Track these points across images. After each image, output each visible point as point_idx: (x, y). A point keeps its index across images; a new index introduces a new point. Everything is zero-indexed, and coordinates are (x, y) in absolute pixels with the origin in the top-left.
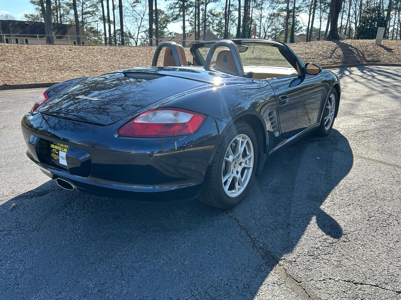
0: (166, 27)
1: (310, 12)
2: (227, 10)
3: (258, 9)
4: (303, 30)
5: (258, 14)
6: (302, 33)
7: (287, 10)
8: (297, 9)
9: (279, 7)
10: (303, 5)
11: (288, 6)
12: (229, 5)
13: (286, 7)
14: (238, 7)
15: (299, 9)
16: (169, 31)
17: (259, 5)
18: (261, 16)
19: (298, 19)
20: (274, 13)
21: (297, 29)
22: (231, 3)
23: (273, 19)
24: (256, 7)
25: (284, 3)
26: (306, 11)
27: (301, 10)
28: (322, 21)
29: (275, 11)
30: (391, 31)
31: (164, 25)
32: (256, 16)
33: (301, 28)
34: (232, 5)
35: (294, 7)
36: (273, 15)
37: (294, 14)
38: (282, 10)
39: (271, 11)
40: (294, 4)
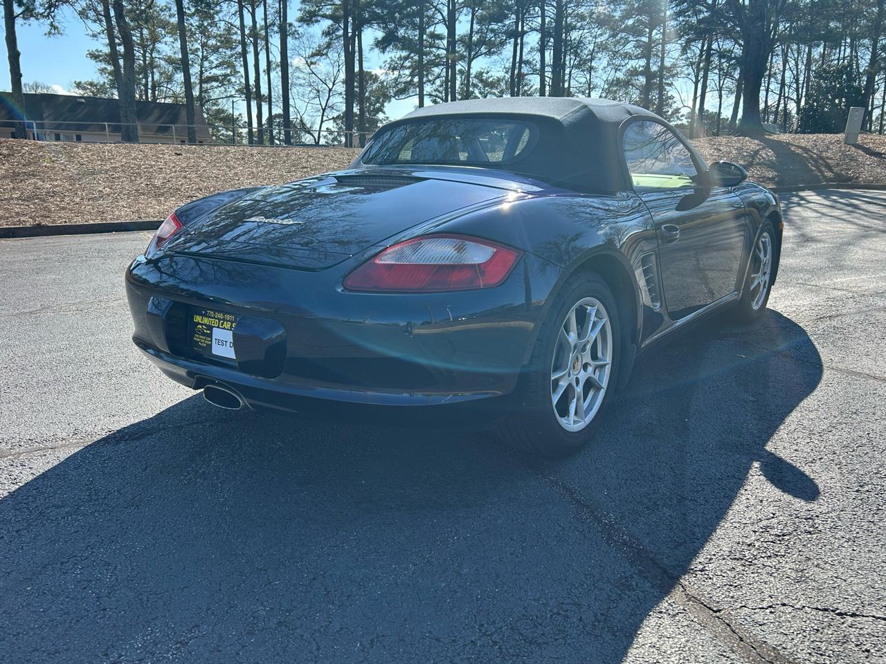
0: (382, 111)
1: (697, 77)
2: (516, 72)
3: (583, 71)
4: (681, 116)
5: (583, 80)
6: (679, 122)
7: (646, 71)
8: (669, 70)
9: (629, 66)
10: (681, 63)
11: (648, 64)
12: (521, 61)
13: (643, 67)
14: (538, 66)
15: (672, 71)
16: (388, 118)
17: (585, 62)
18: (589, 85)
19: (671, 92)
20: (618, 79)
21: (669, 113)
22: (524, 58)
23: (615, 92)
24: (578, 66)
25: (640, 58)
26: (689, 74)
27: (677, 74)
28: (724, 96)
29: (620, 75)
30: (877, 118)
31: (378, 105)
32: (580, 85)
33: (677, 111)
34: (528, 63)
35: (662, 67)
36: (617, 82)
37: (661, 81)
38: (634, 73)
39: (612, 75)
40: (662, 60)
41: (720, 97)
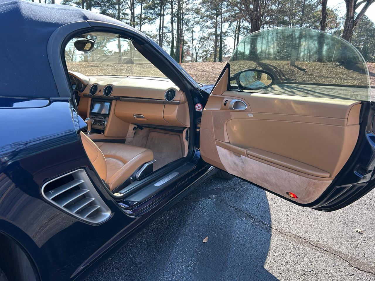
0: (105, 47)
1: (235, 37)
2: (161, 31)
3: (190, 32)
4: (230, 53)
5: (190, 36)
6: (229, 55)
7: (216, 34)
8: (224, 33)
9: (208, 31)
10: (229, 31)
11: (216, 30)
12: (163, 27)
13: (214, 32)
14: (171, 29)
15: (226, 34)
16: (108, 50)
17: (190, 28)
18: (192, 38)
19: (226, 42)
20: (204, 37)
21: (225, 52)
23: (203, 42)
24: (188, 30)
25: (213, 28)
26: (232, 36)
27: (227, 35)
28: (246, 45)
29: (205, 35)
30: (302, 56)
31: (104, 44)
32: (189, 38)
33: (229, 50)
34: (166, 27)
35: (221, 32)
36: (204, 38)
37: (221, 38)
38: (211, 34)
39: (202, 35)
40: (221, 30)
41: (244, 45)
